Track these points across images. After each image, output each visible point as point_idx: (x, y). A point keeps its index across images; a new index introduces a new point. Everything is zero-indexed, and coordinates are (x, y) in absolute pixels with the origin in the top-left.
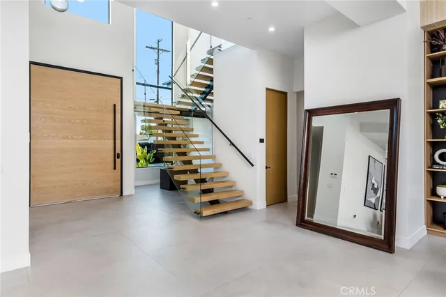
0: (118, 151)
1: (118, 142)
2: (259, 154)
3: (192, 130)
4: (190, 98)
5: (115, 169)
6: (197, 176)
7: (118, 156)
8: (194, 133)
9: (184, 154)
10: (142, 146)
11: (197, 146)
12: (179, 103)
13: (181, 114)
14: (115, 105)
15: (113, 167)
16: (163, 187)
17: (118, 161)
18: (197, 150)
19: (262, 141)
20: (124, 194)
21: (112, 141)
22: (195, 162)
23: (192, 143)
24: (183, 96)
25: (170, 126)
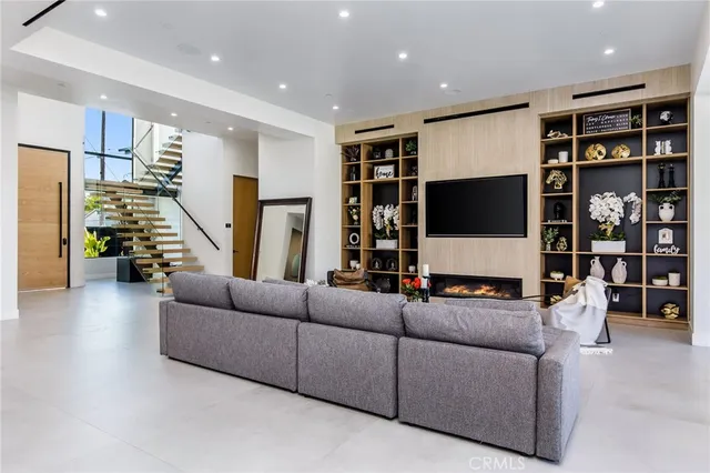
0: (65, 236)
1: (65, 226)
2: (225, 238)
3: (158, 213)
4: (153, 174)
5: (60, 256)
6: (160, 261)
7: (65, 242)
8: (161, 216)
9: (148, 239)
10: (91, 230)
11: (160, 231)
12: (142, 180)
13: (144, 193)
14: (60, 184)
15: (58, 254)
16: (120, 279)
17: (65, 247)
18: (160, 235)
19: (228, 226)
20: (72, 285)
21: (57, 225)
22: (159, 247)
23: (155, 227)
24: (147, 173)
25: (129, 207)
